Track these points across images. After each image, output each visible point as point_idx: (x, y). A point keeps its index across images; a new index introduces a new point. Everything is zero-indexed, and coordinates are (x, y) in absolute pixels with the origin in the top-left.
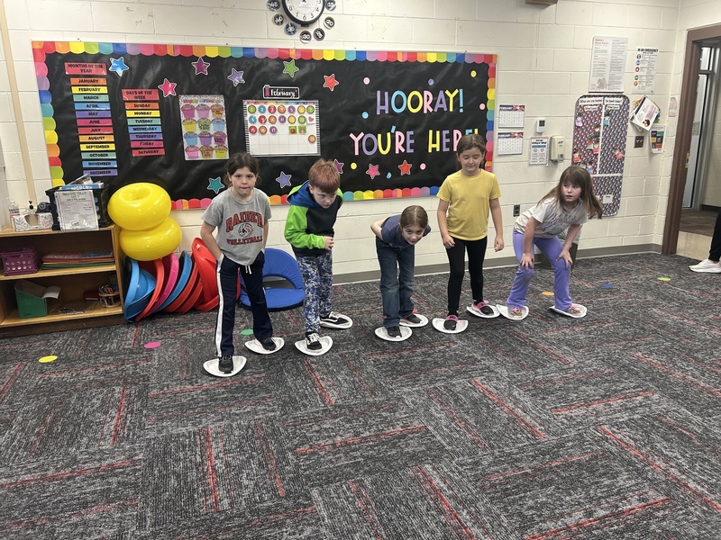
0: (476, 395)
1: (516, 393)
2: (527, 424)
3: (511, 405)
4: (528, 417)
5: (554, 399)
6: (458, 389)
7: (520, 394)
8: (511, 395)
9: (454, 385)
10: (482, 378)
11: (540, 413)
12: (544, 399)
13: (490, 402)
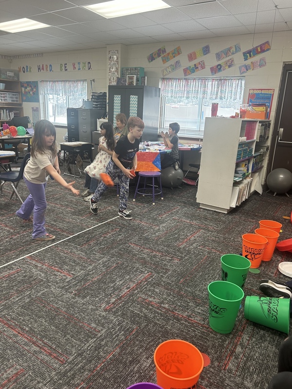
0: (66, 267)
1: (43, 275)
2: (34, 260)
3: (44, 267)
4: (34, 263)
5: (18, 278)
6: (78, 268)
7: (40, 275)
8: (46, 273)
9: (81, 269)
10: (67, 280)
11: (27, 267)
12: (25, 276)
13: (56, 266)
